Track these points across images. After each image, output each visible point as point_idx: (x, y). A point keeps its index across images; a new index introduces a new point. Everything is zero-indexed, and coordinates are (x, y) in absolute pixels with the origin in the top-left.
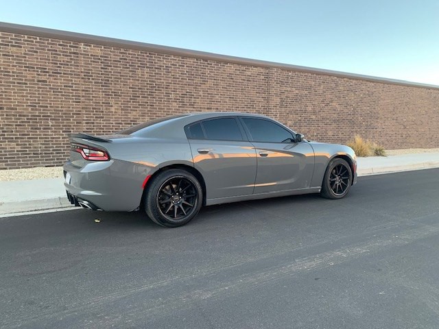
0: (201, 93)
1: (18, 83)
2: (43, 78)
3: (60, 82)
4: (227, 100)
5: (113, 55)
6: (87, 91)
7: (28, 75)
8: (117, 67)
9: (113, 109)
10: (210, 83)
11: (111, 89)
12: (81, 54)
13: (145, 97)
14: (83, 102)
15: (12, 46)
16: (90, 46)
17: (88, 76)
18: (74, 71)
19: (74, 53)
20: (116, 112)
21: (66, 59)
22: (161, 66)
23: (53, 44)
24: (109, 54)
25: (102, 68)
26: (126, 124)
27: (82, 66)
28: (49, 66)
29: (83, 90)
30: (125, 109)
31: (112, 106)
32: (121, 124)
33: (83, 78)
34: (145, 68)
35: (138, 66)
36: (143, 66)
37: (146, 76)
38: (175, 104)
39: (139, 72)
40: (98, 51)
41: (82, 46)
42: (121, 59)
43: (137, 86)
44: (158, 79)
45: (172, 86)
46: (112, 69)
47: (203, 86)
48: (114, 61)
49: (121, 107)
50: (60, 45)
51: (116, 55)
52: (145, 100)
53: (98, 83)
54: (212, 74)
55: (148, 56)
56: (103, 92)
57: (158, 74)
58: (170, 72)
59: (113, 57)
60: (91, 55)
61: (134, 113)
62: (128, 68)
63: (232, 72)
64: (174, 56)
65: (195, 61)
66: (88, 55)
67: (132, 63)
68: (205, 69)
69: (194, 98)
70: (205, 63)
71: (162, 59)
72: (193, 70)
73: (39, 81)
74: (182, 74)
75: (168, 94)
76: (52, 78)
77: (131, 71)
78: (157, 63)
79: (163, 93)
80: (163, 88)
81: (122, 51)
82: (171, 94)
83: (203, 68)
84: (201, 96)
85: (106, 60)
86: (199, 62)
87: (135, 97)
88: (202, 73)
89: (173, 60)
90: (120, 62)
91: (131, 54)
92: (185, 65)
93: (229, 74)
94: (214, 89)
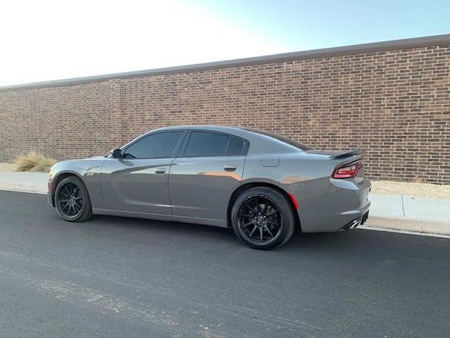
0: (434, 93)
1: (236, 107)
2: (253, 100)
3: (266, 101)
5: (314, 66)
6: (287, 107)
7: (243, 99)
8: (317, 78)
9: (311, 123)
11: (310, 103)
12: (284, 73)
13: (348, 107)
14: (283, 118)
15: (234, 77)
16: (292, 63)
17: (288, 92)
18: (276, 90)
19: (278, 73)
20: (313, 126)
21: (271, 80)
22: (371, 68)
23: (262, 69)
24: (310, 67)
25: (302, 83)
26: (324, 137)
27: (284, 84)
28: (258, 89)
29: (283, 107)
30: (324, 121)
31: (309, 120)
32: (319, 137)
33: (284, 96)
34: (350, 74)
35: (342, 73)
36: (347, 72)
37: (351, 82)
38: (388, 111)
39: (342, 80)
40: (299, 67)
41: (285, 65)
42: (322, 69)
43: (338, 95)
44: (366, 84)
45: (385, 90)
46: (312, 82)
47: (438, 83)
48: (315, 73)
49: (319, 120)
50: (267, 69)
51: (318, 67)
52: (348, 110)
53: (297, 98)
55: (354, 60)
56: (302, 106)
57: (366, 78)
58: (384, 73)
59: (313, 69)
60: (293, 71)
61: (334, 125)
62: (329, 77)
64: (392, 51)
65: (426, 49)
66: (290, 72)
67: (335, 71)
68: (444, 58)
69: (421, 100)
70: (444, 50)
71: (373, 59)
72: (420, 63)
73: (250, 103)
74: (401, 72)
75: (378, 100)
76: (259, 99)
77: (333, 80)
78: (366, 65)
79: (372, 99)
80: (372, 93)
81: (324, 60)
82: (384, 99)
83: (439, 58)
84: (433, 96)
85: (306, 73)
86: (432, 50)
87: (336, 108)
88: (438, 65)
89: (390, 56)
90: (321, 72)
91: (333, 62)
92: (408, 60)
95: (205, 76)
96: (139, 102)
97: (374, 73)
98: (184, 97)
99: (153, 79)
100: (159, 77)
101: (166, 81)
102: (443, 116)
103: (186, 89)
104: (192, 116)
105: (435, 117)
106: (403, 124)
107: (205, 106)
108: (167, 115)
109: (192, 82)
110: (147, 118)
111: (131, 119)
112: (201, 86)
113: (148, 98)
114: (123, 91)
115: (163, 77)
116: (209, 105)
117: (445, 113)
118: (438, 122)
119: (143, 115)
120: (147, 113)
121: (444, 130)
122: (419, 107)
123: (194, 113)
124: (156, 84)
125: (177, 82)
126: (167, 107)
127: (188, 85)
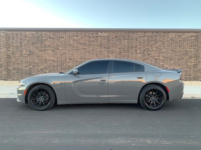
0: (154, 49)
1: (77, 50)
2: (85, 47)
3: (91, 48)
4: (170, 51)
5: (112, 35)
6: (100, 51)
7: (80, 47)
8: (113, 40)
10: (159, 43)
11: (110, 50)
12: (99, 37)
13: (125, 53)
14: (99, 56)
16: (102, 33)
17: (101, 45)
18: (96, 44)
19: (97, 37)
21: (93, 39)
22: (133, 38)
23: (89, 34)
24: (110, 35)
25: (107, 42)
27: (99, 42)
28: (87, 43)
33: (99, 46)
34: (126, 40)
35: (123, 39)
37: (126, 43)
38: (139, 55)
39: (123, 42)
40: (105, 35)
41: (99, 33)
42: (115, 37)
43: (121, 48)
44: (131, 44)
45: (138, 46)
46: (111, 42)
47: (155, 45)
48: (112, 38)
50: (91, 34)
52: (125, 54)
53: (105, 48)
54: (161, 39)
55: (127, 34)
56: (107, 51)
57: (132, 42)
58: (138, 40)
60: (103, 37)
62: (118, 40)
63: (173, 37)
64: (140, 32)
65: (151, 33)
66: (102, 37)
67: (120, 38)
68: (157, 37)
69: (150, 51)
70: (157, 34)
71: (134, 35)
72: (150, 38)
73: (83, 49)
74: (144, 40)
75: (136, 51)
76: (88, 47)
77: (119, 42)
78: (132, 37)
79: (134, 50)
80: (134, 48)
81: (116, 33)
82: (138, 50)
83: (155, 37)
84: (154, 50)
85: (108, 38)
86: (153, 34)
87: (121, 52)
88: (155, 39)
89: (140, 34)
90: (114, 38)
91: (119, 34)
92: (146, 36)
93: (171, 38)
94: (162, 46)
95: (59, 34)
96: (18, 44)
97: (134, 40)
98: (47, 43)
99: (28, 33)
100: (32, 32)
101: (37, 35)
102: (157, 57)
103: (49, 40)
104: (52, 53)
105: (155, 57)
106: (145, 60)
107: (60, 48)
108: (37, 52)
109: (52, 37)
110: (24, 53)
111: (13, 53)
112: (58, 39)
113: (25, 42)
114: (8, 37)
115: (34, 33)
116: (62, 48)
117: (158, 56)
118: (156, 59)
119: (22, 51)
120: (24, 50)
121: (157, 62)
122: (150, 54)
123: (53, 51)
124: (30, 36)
125: (44, 36)
126: (37, 48)
127: (50, 38)
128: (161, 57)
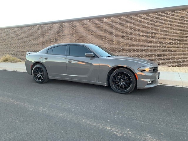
0: (159, 31)
1: (86, 36)
2: (93, 33)
3: (97, 34)
4: (179, 32)
5: (116, 20)
6: (105, 36)
7: (89, 33)
8: (116, 25)
9: (114, 43)
10: (166, 24)
11: (114, 35)
12: (104, 23)
13: (128, 36)
14: (104, 41)
15: (85, 24)
16: (107, 19)
17: (106, 30)
18: (101, 30)
19: (102, 23)
20: (115, 44)
21: (99, 25)
22: (136, 21)
23: (96, 21)
25: (111, 27)
26: (119, 48)
27: (104, 27)
28: (94, 29)
29: (104, 36)
30: (119, 42)
31: (114, 41)
32: (117, 48)
33: (104, 32)
34: (129, 23)
35: (126, 23)
37: (129, 26)
38: (143, 38)
39: (126, 25)
40: (110, 20)
41: (104, 19)
42: (118, 21)
43: (124, 31)
44: (134, 27)
45: (141, 29)
46: (114, 26)
47: (161, 27)
48: (116, 23)
49: (117, 41)
50: (98, 21)
51: (117, 20)
52: (128, 37)
53: (109, 32)
54: (168, 19)
55: (130, 17)
56: (111, 36)
57: (134, 25)
58: (141, 23)
59: (115, 21)
60: (108, 22)
61: (123, 43)
62: (121, 25)
63: (184, 15)
65: (156, 13)
66: (106, 22)
67: (123, 22)
68: (163, 17)
69: (154, 33)
70: (163, 14)
71: (137, 17)
72: (154, 19)
73: (91, 35)
74: (147, 22)
75: (139, 34)
76: (95, 33)
78: (135, 20)
79: (137, 33)
80: (137, 31)
81: (119, 18)
82: (141, 33)
83: (161, 17)
84: (159, 32)
85: (112, 23)
86: (159, 14)
87: (124, 36)
88: (161, 20)
89: (143, 16)
90: (118, 22)
91: (123, 18)
92: (150, 18)
93: (182, 16)
94: (169, 27)
95: (74, 24)
96: (49, 34)
98: (66, 32)
99: (54, 25)
100: (56, 24)
101: (59, 26)
102: (162, 40)
103: (67, 29)
104: (69, 40)
105: (160, 40)
106: (148, 43)
107: (74, 36)
108: (60, 39)
110: (52, 41)
111: (46, 41)
112: (73, 28)
113: (52, 33)
114: (43, 30)
115: (58, 24)
116: (76, 36)
117: (163, 39)
118: (161, 42)
120: (52, 39)
121: (163, 45)
122: (154, 36)
123: (70, 38)
124: (55, 27)
125: (64, 26)
126: (59, 36)
127: (68, 27)
128: (167, 40)
